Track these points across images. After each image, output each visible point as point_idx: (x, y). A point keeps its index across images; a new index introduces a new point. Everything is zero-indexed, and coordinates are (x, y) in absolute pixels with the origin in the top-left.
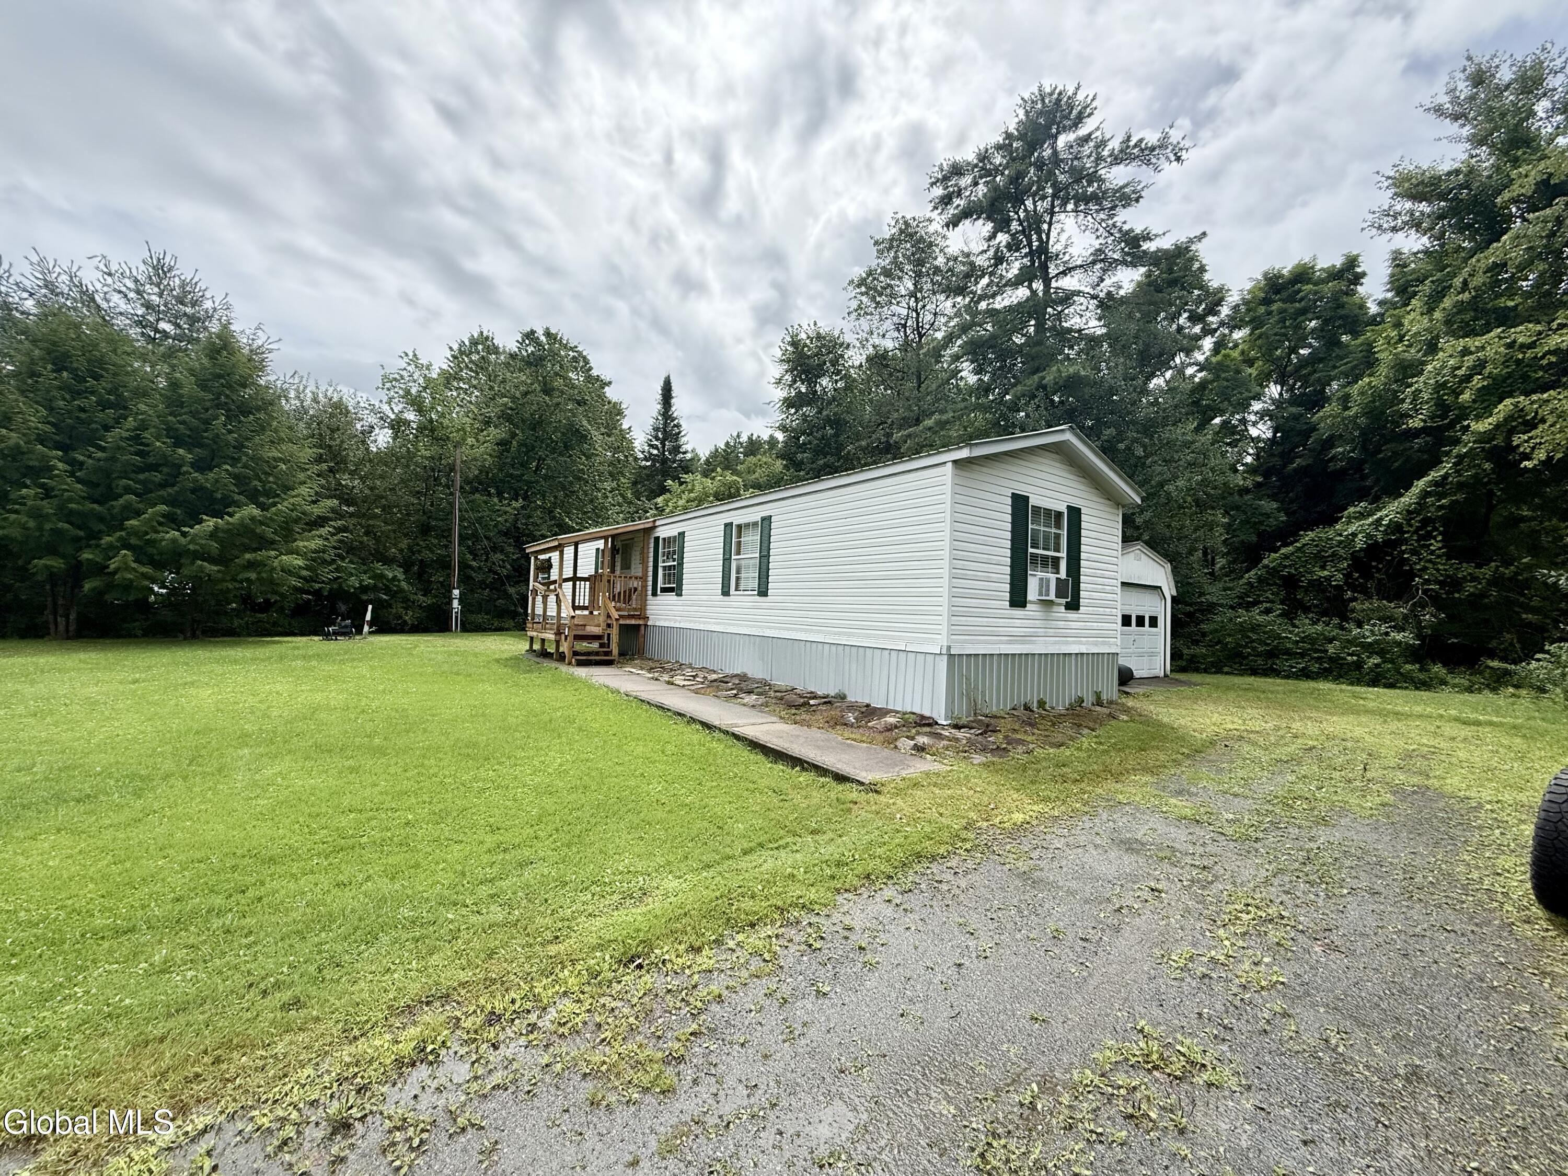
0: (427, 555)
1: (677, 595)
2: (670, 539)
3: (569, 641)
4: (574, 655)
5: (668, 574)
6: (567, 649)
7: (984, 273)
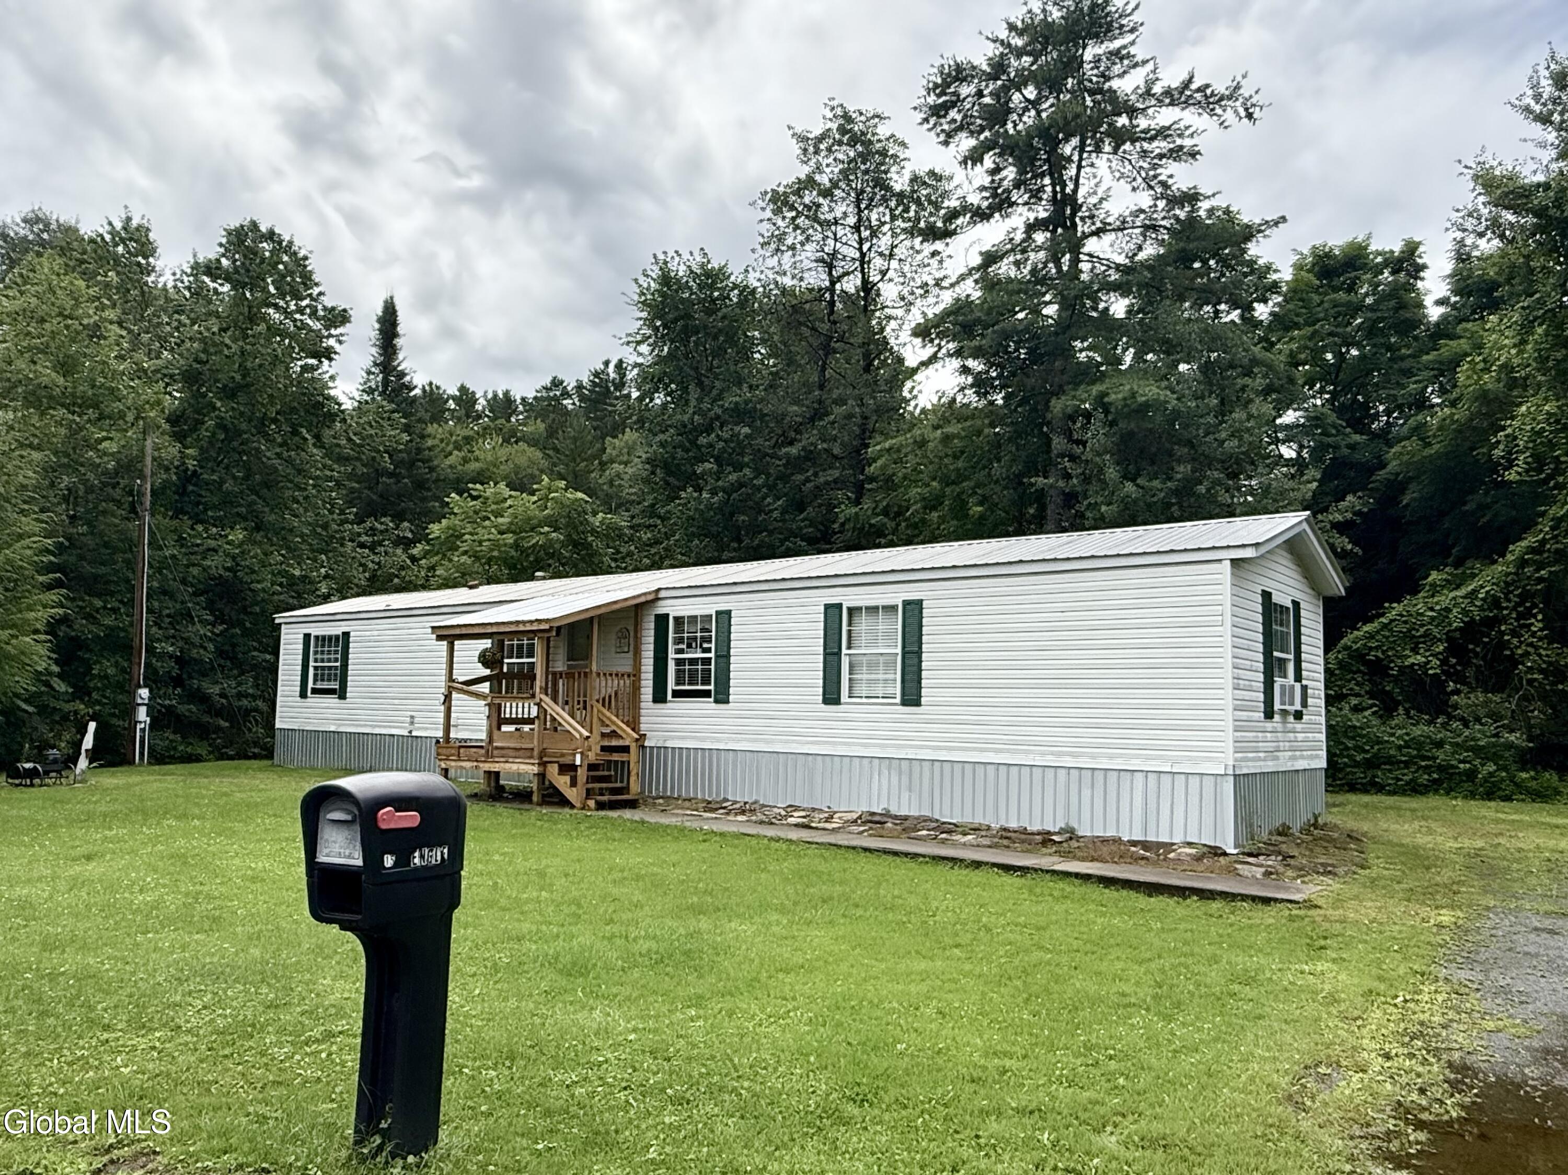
1: (717, 701)
2: (693, 619)
3: (582, 774)
4: (589, 793)
5: (687, 672)
6: (574, 783)
7: (981, 215)
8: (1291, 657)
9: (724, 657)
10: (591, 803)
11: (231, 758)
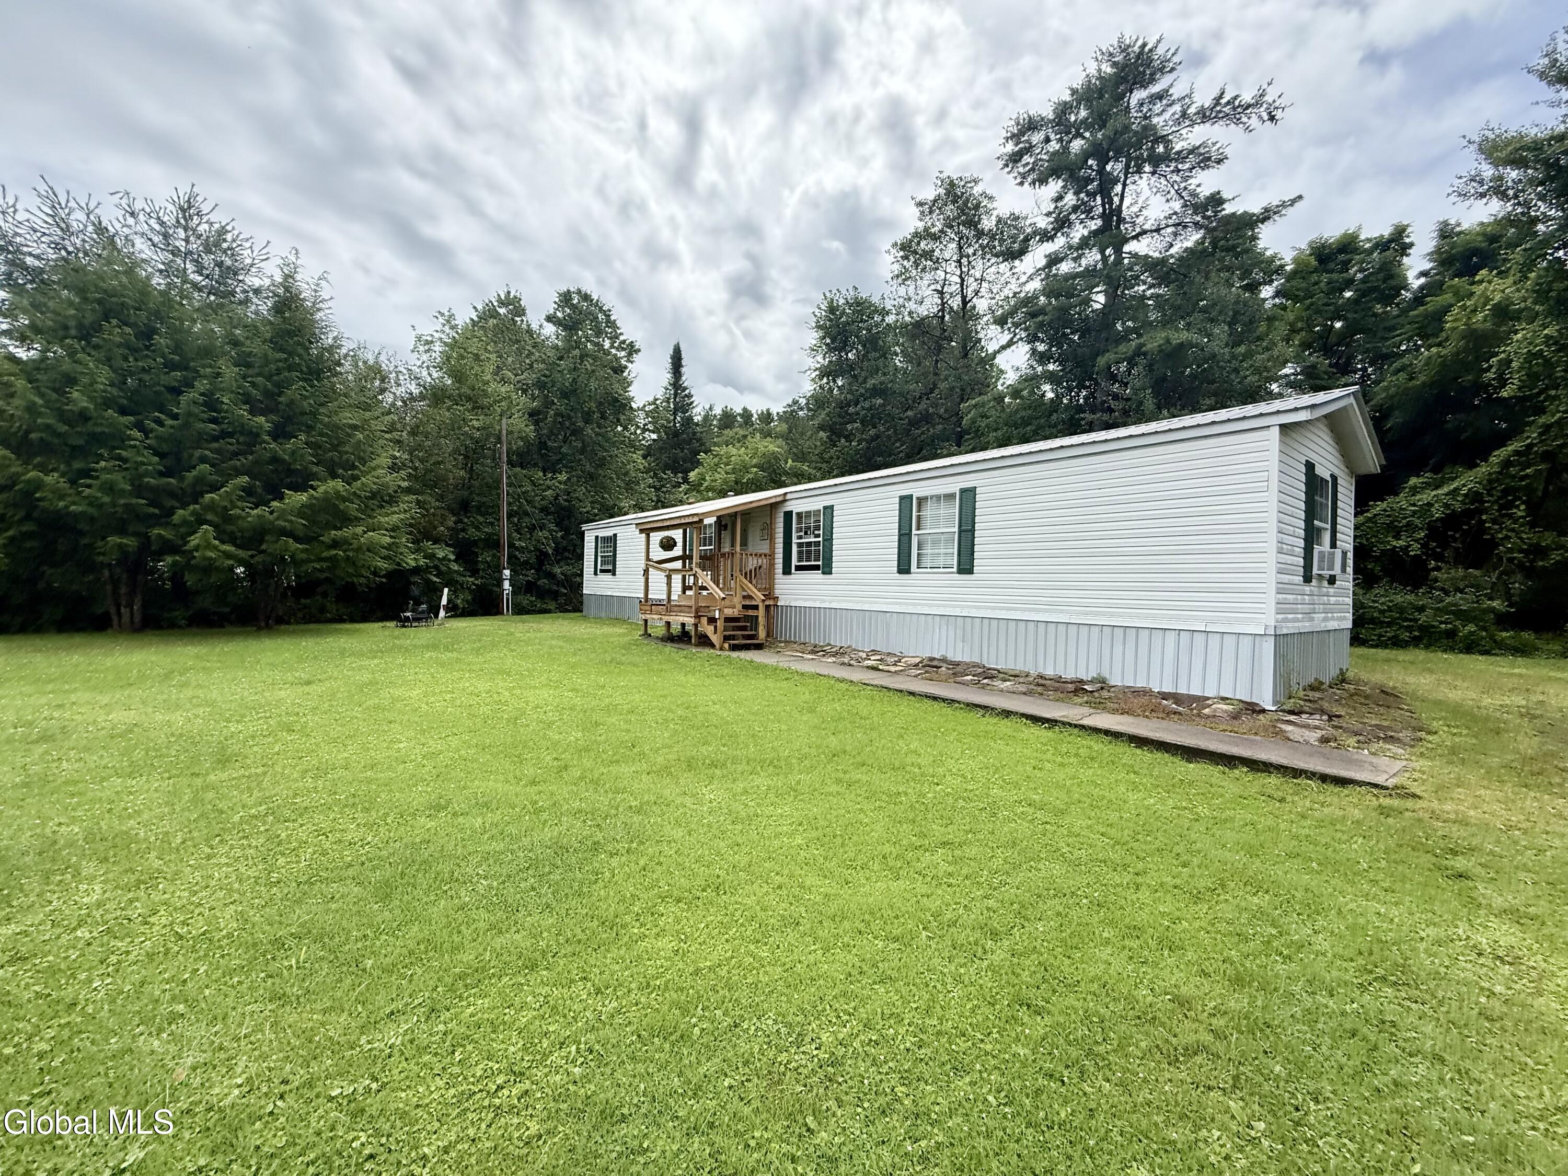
0: (472, 533)
1: (824, 573)
2: (808, 514)
3: (720, 624)
4: (726, 638)
5: (806, 551)
6: (715, 632)
7: (1046, 236)
8: (1329, 526)
9: (829, 540)
10: (726, 646)
11: (570, 611)
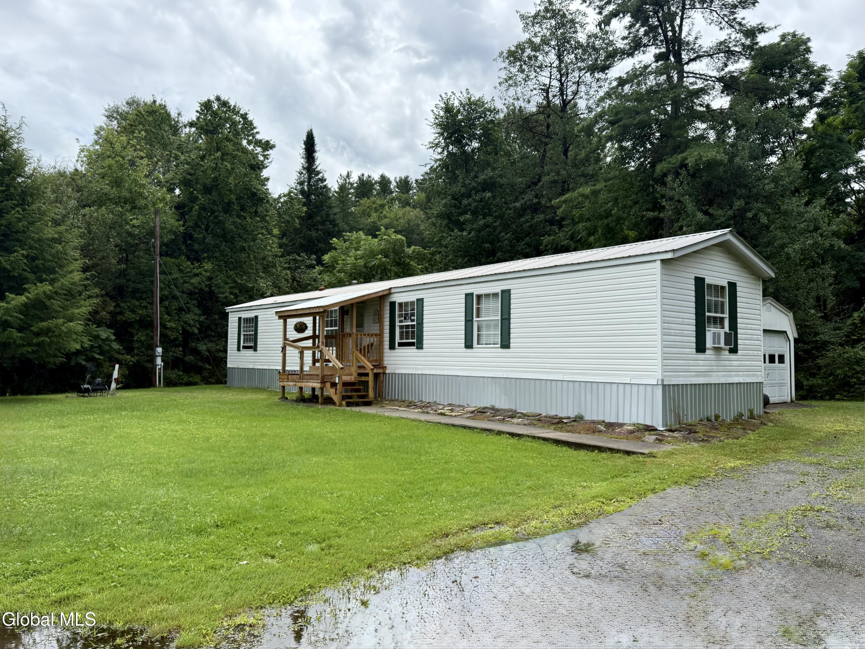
0: (129, 316)
1: (417, 348)
2: (406, 304)
3: (339, 387)
4: (344, 398)
5: (406, 332)
6: (336, 394)
7: (626, 54)
8: (726, 315)
9: (420, 324)
10: (344, 403)
